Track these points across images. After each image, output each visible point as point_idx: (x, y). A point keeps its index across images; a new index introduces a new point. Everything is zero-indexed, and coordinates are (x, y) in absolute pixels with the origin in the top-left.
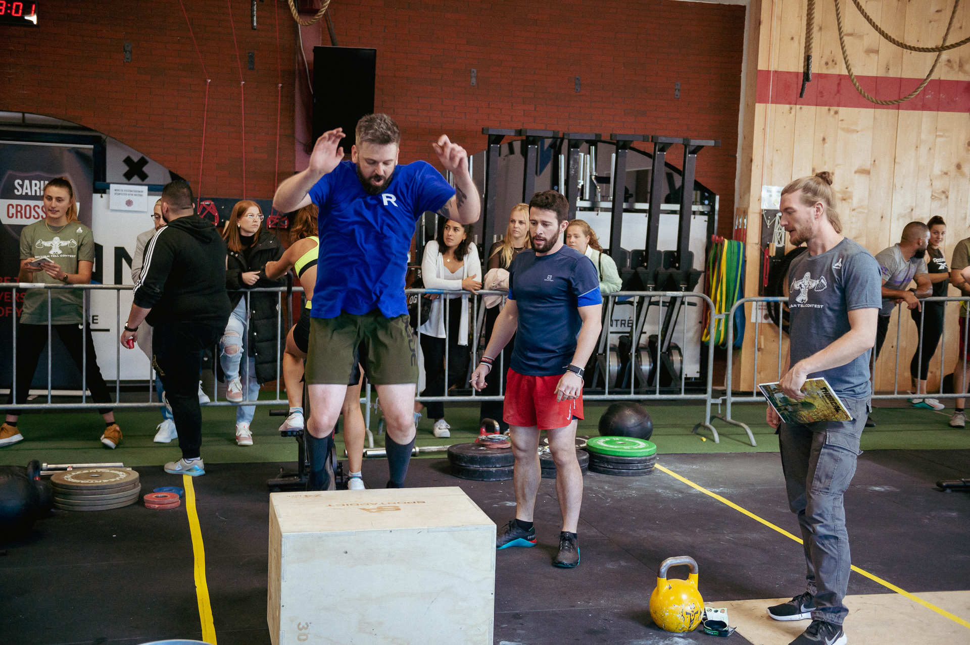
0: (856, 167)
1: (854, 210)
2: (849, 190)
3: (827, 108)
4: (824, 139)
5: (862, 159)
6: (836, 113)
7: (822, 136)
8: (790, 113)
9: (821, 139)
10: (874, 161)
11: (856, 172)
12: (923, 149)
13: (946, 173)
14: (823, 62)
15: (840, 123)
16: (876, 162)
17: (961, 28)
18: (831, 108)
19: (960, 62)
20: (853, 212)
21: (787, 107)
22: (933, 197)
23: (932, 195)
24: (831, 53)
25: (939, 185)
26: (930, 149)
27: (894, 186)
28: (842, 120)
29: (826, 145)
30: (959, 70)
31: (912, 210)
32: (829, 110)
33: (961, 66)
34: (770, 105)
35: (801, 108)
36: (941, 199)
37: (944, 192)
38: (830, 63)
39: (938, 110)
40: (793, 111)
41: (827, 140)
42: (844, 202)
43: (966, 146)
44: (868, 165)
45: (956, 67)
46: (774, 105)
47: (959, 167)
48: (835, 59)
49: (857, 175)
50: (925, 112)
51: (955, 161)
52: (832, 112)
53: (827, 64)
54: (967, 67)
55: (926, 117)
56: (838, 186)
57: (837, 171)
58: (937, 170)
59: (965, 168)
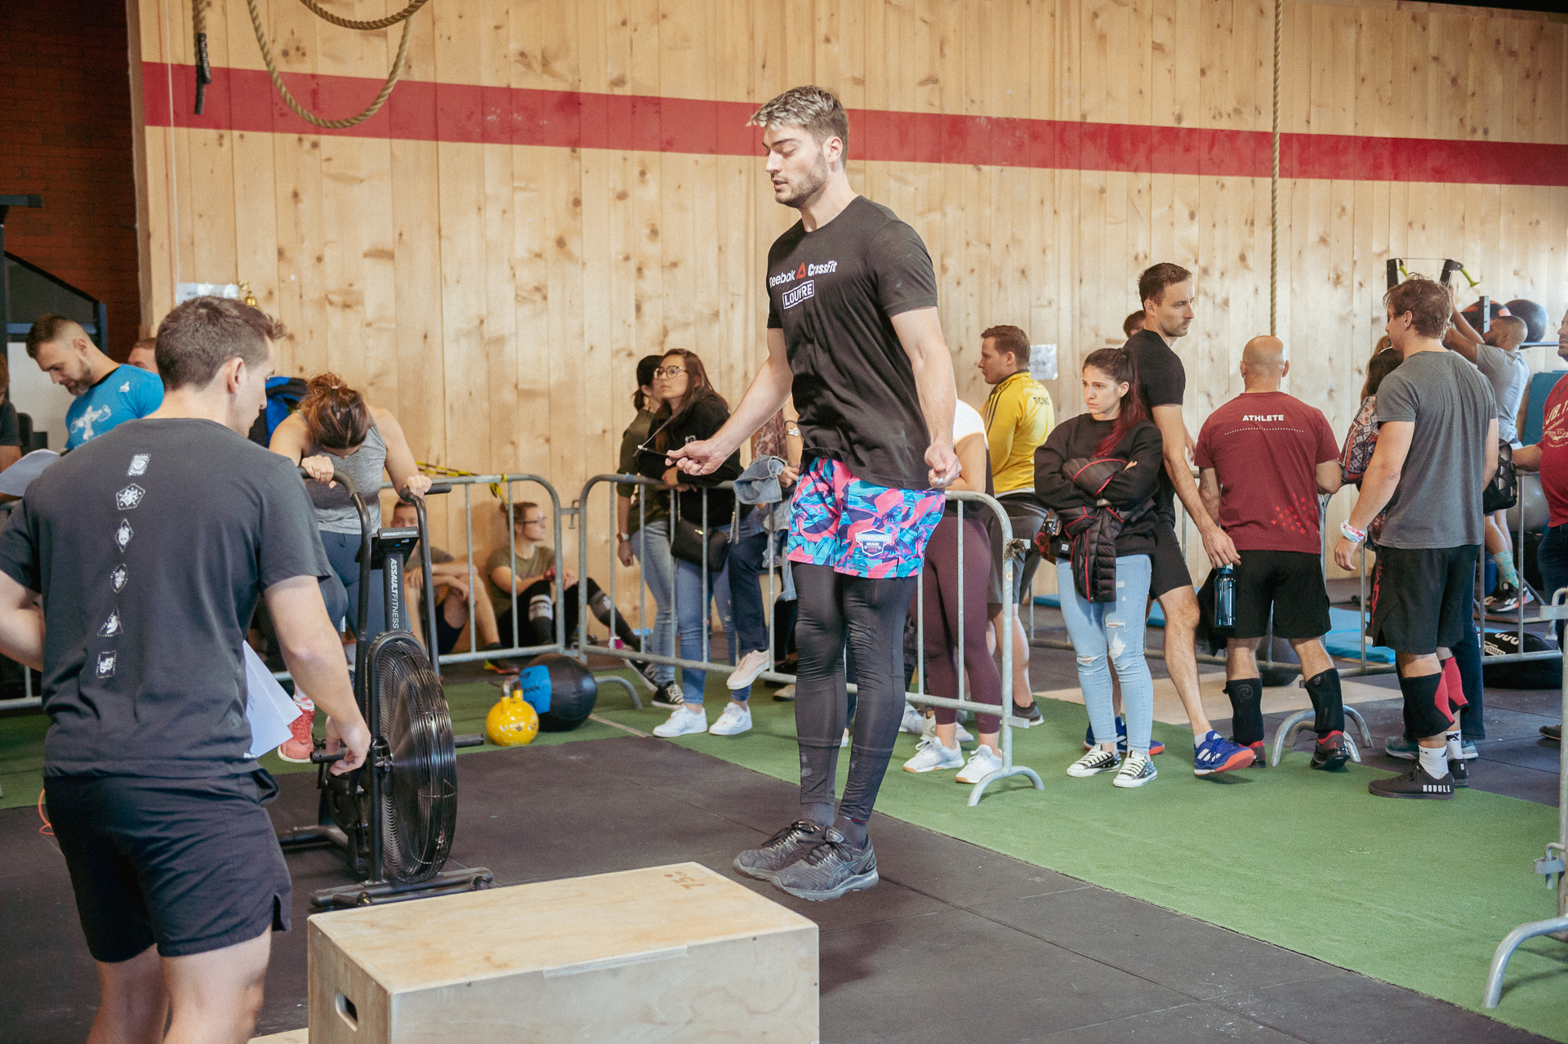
0: (366, 246)
1: (369, 325)
2: (355, 288)
3: (296, 136)
4: (296, 195)
5: (374, 231)
6: (315, 145)
7: (290, 189)
8: (221, 145)
9: (290, 195)
10: (401, 235)
11: (366, 255)
12: (492, 213)
13: (539, 256)
14: (278, 50)
15: (325, 165)
16: (405, 237)
18: (304, 136)
19: (543, 57)
20: (368, 329)
21: (212, 133)
22: (519, 299)
23: (517, 295)
24: (293, 33)
25: (527, 276)
26: (504, 212)
27: (443, 279)
28: (329, 160)
29: (300, 206)
30: (543, 72)
31: (482, 322)
32: (300, 140)
33: (545, 64)
34: (172, 130)
35: (242, 136)
36: (534, 302)
37: (538, 289)
38: (292, 52)
39: (511, 142)
40: (226, 141)
41: (302, 196)
42: (348, 310)
43: (571, 205)
44: (388, 242)
45: (537, 66)
46: (183, 131)
47: (561, 243)
48: (301, 45)
49: (368, 262)
50: (487, 146)
51: (552, 233)
52: (307, 145)
53: (285, 53)
54: (558, 66)
55: (492, 154)
56: (333, 281)
57: (329, 254)
58: (521, 249)
59: (573, 245)
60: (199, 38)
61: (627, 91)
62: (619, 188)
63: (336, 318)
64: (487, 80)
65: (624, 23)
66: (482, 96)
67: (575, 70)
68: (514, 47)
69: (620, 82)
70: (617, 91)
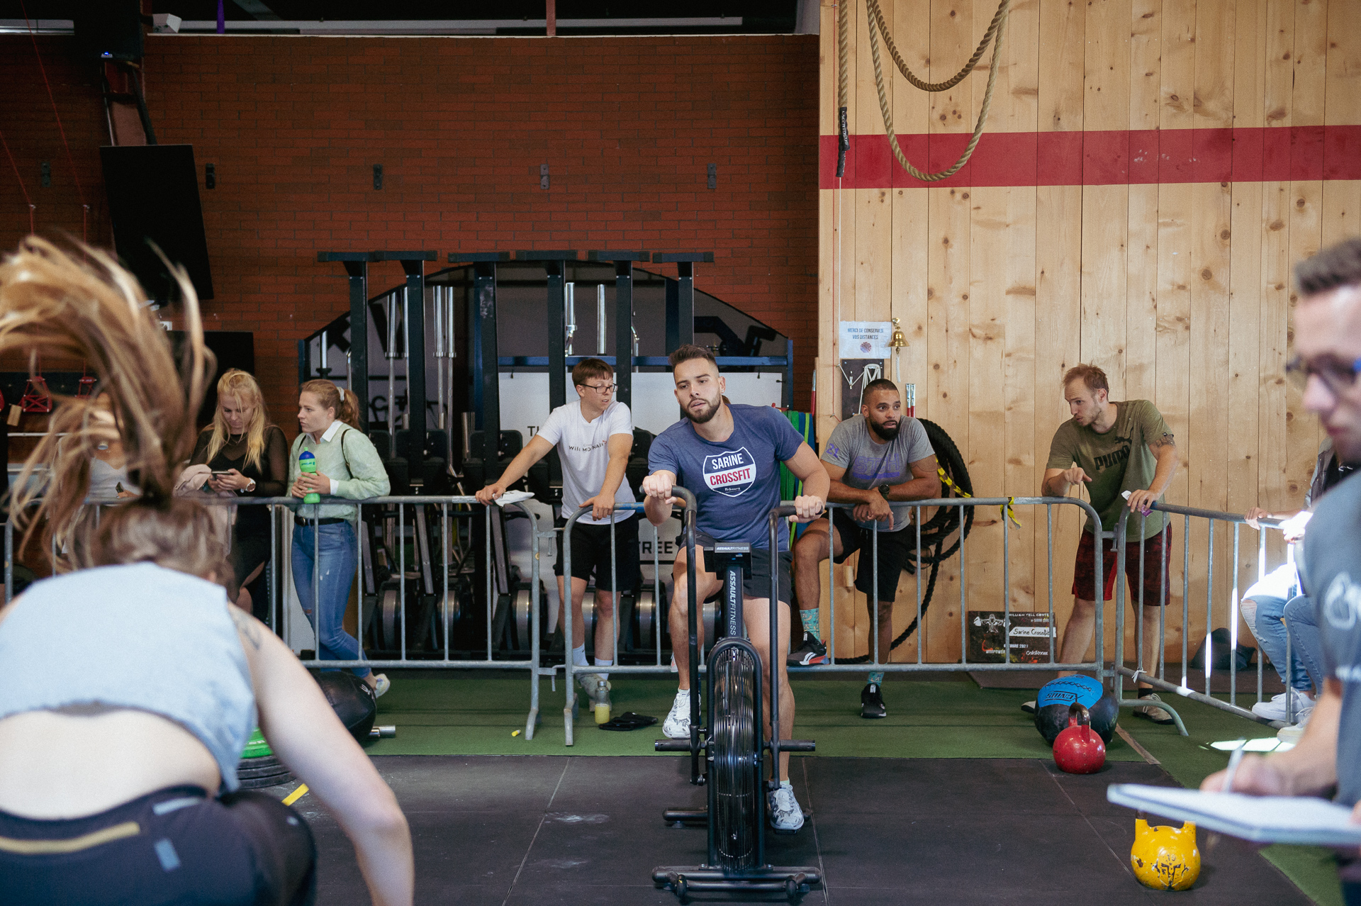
0: (1009, 283)
1: (1009, 355)
2: (997, 322)
3: (949, 189)
4: (946, 241)
5: (1017, 271)
6: (966, 196)
7: (942, 235)
8: (882, 201)
9: (941, 241)
10: (1043, 272)
11: (1008, 293)
12: (1135, 249)
13: (1182, 287)
14: (936, 116)
15: (973, 212)
16: (1046, 274)
17: (1193, 40)
18: (956, 189)
19: (1195, 98)
20: (1007, 359)
21: (875, 192)
22: (1159, 329)
23: (1158, 326)
24: (951, 99)
25: (1169, 308)
26: (1148, 247)
27: (1082, 312)
28: (978, 208)
29: (950, 250)
30: (1195, 111)
31: (1120, 351)
32: (953, 192)
33: (1198, 104)
34: (840, 191)
35: (901, 193)
36: (1175, 332)
37: (1180, 319)
38: (949, 117)
39: (1158, 181)
40: (887, 198)
41: (951, 242)
42: (989, 342)
43: (1219, 238)
44: (1030, 279)
45: (1188, 107)
46: (852, 192)
47: (1207, 274)
48: (958, 109)
49: (1010, 298)
50: (1133, 187)
51: (1198, 265)
52: (958, 196)
53: (943, 118)
54: (1211, 105)
55: (1138, 194)
56: (977, 314)
57: (974, 293)
58: (1165, 282)
59: (1220, 277)
61: (1287, 122)
62: (1274, 218)
63: (978, 349)
64: (1135, 125)
65: (1286, 57)
66: (1131, 139)
67: (1231, 107)
68: (1166, 90)
69: (1280, 114)
70: (1276, 124)
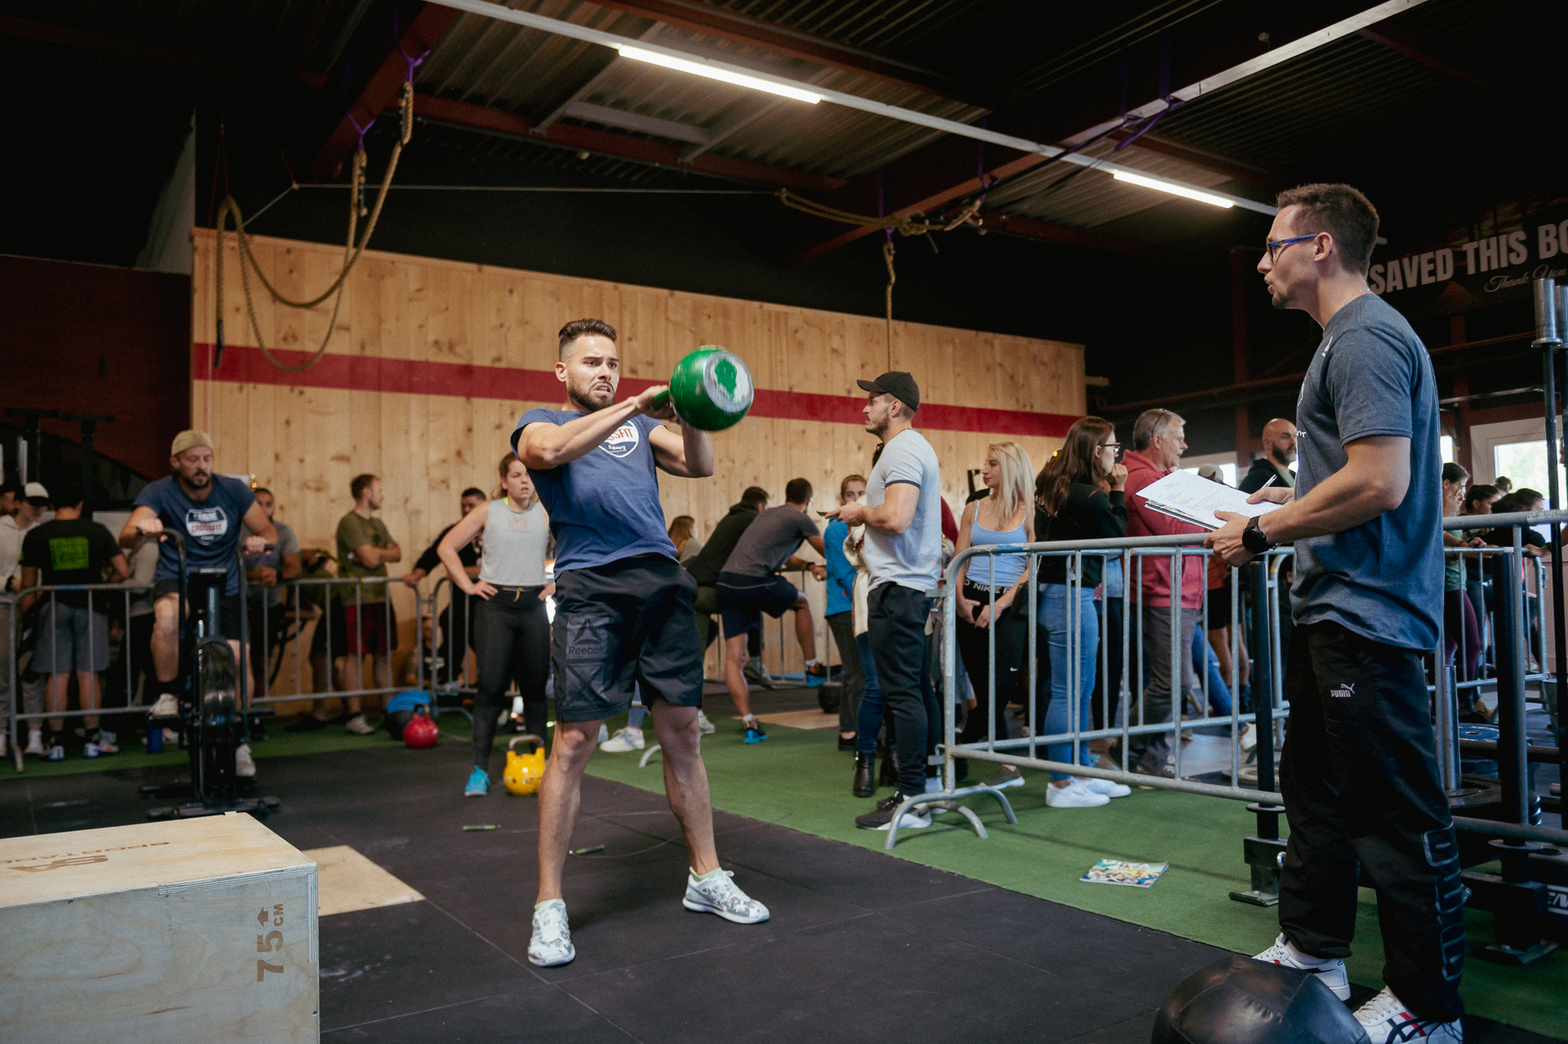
0: (333, 452)
1: (333, 501)
2: (324, 479)
3: (289, 387)
5: (338, 446)
6: (301, 393)
7: (284, 419)
8: (241, 392)
9: (284, 422)
10: (355, 447)
11: (332, 459)
12: (414, 436)
13: (444, 462)
14: (281, 335)
15: (307, 404)
16: (357, 449)
17: (447, 309)
18: (295, 387)
19: (450, 344)
20: (332, 504)
21: (236, 385)
22: (431, 487)
23: (430, 485)
24: (290, 327)
25: (437, 474)
26: (422, 435)
28: (310, 401)
29: (290, 429)
30: (450, 353)
31: (407, 501)
32: (292, 390)
33: (451, 348)
34: (210, 383)
35: (255, 387)
36: (440, 489)
37: (443, 481)
39: (428, 394)
40: (245, 390)
41: (292, 423)
42: (319, 492)
43: (466, 431)
44: (347, 451)
45: (445, 349)
46: (218, 384)
47: (459, 454)
48: (296, 334)
49: (333, 464)
50: (413, 395)
51: (453, 448)
52: (296, 393)
53: (285, 339)
54: (459, 349)
55: (415, 401)
56: (310, 474)
57: (308, 459)
58: (434, 456)
59: (467, 455)
60: (219, 323)
61: (503, 365)
62: (497, 422)
63: (310, 496)
64: (413, 356)
65: (501, 326)
66: (410, 366)
67: (470, 352)
68: (431, 338)
69: (498, 359)
70: (497, 365)
